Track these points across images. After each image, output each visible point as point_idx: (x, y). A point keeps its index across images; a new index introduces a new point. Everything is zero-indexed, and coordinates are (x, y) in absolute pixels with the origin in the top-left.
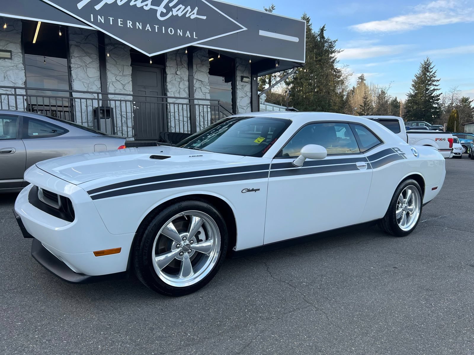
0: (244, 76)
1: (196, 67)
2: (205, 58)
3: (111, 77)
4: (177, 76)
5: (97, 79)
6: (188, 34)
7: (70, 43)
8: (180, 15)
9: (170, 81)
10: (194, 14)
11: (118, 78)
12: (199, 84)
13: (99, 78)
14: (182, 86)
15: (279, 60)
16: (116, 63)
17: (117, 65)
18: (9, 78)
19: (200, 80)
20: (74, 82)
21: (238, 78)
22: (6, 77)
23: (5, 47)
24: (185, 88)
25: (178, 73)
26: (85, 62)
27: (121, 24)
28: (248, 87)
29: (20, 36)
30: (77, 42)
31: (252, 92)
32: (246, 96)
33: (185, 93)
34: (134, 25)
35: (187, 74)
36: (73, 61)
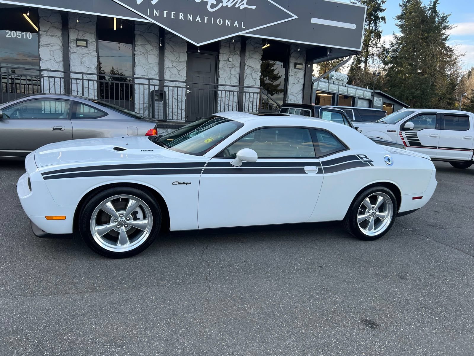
0: (298, 63)
1: (248, 54)
2: (258, 45)
3: (168, 63)
4: (229, 62)
5: (156, 65)
6: (236, 24)
7: (135, 33)
8: (229, 6)
9: (222, 68)
10: (243, 4)
11: (174, 64)
12: (250, 70)
13: (158, 64)
14: (233, 72)
15: (331, 48)
16: (174, 50)
17: (174, 52)
18: (85, 63)
19: (251, 66)
20: (136, 67)
21: (292, 65)
22: (82, 62)
23: (83, 36)
24: (236, 74)
25: (231, 59)
26: (146, 50)
27: (174, 16)
28: (301, 74)
29: (95, 27)
30: (141, 32)
31: (305, 79)
32: (298, 83)
33: (235, 79)
34: (186, 17)
35: (239, 60)
36: (136, 48)
